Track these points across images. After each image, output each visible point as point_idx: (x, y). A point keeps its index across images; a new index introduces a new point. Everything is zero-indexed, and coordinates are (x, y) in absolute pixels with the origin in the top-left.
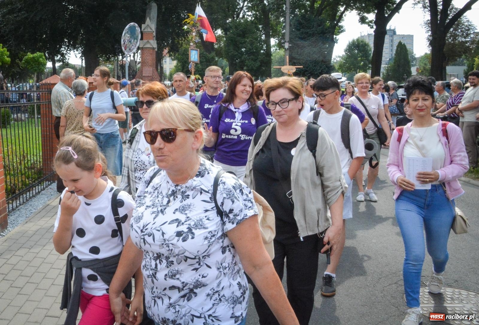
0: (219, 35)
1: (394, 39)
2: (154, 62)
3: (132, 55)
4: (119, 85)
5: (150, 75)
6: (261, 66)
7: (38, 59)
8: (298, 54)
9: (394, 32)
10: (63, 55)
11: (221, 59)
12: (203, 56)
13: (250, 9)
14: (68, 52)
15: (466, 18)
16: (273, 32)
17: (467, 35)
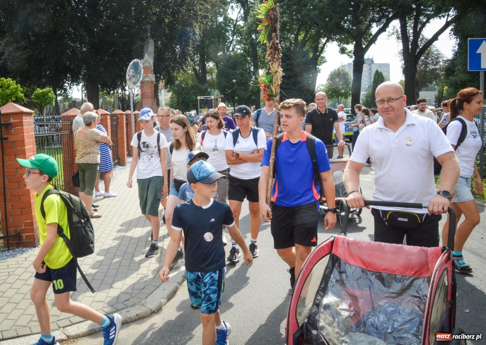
0: (211, 67)
1: (372, 67)
2: (153, 94)
4: (124, 117)
6: (251, 96)
7: (47, 95)
8: (284, 84)
9: (372, 61)
10: (65, 90)
11: (213, 90)
12: (197, 88)
13: (239, 42)
14: (71, 86)
15: (435, 48)
16: (261, 64)
17: (437, 63)
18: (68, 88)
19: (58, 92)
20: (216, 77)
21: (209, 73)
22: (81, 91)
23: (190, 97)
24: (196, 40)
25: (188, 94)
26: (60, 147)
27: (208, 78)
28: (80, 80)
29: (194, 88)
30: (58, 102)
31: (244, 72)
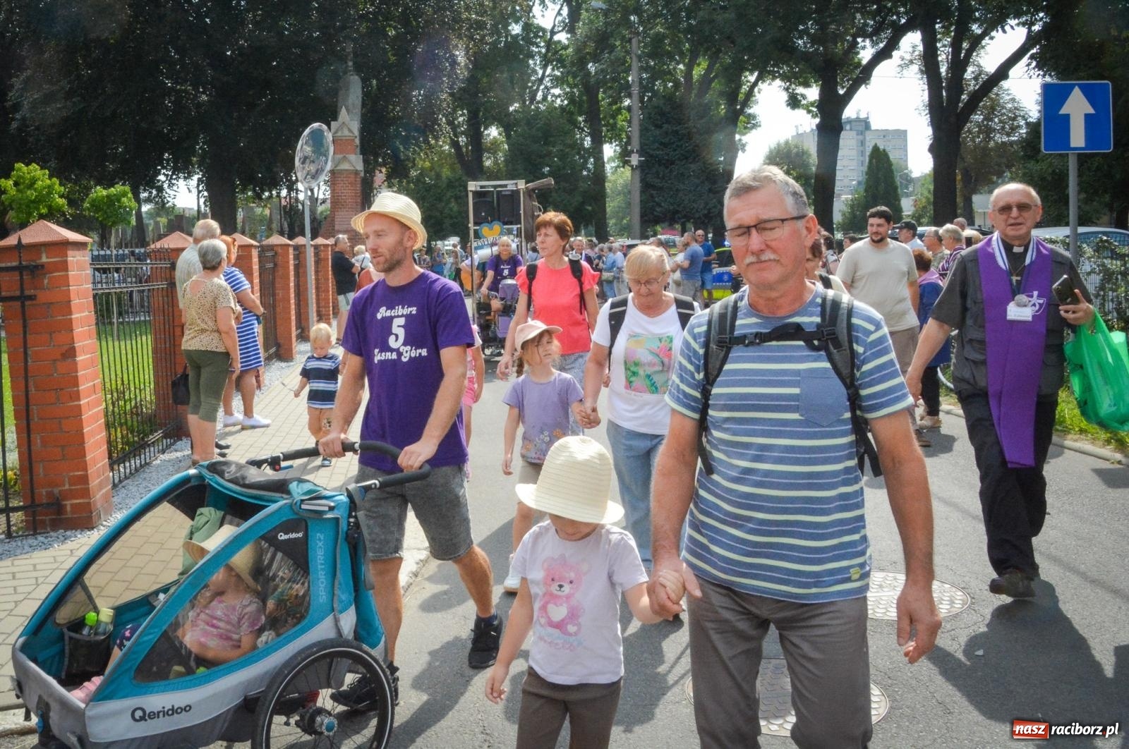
0: (494, 138)
1: (868, 138)
2: (359, 200)
4: (291, 251)
6: (583, 203)
7: (119, 201)
8: (658, 178)
9: (865, 124)
10: (160, 189)
13: (558, 82)
14: (173, 182)
15: (1009, 95)
16: (608, 131)
17: (1014, 129)
18: (166, 186)
19: (144, 195)
20: (506, 161)
21: (488, 150)
22: (195, 191)
23: (443, 207)
24: (457, 78)
25: (440, 200)
26: (148, 318)
27: (488, 163)
28: (193, 167)
29: (453, 187)
30: (144, 215)
31: (567, 150)
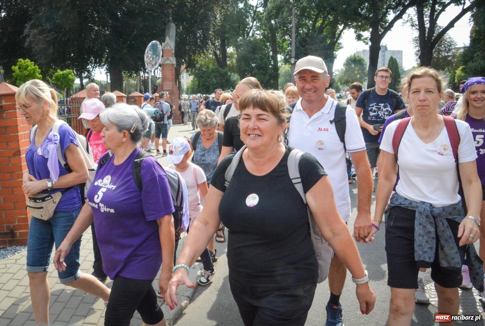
0: (231, 52)
1: (386, 54)
2: (174, 77)
3: (153, 71)
4: (143, 99)
5: (171, 89)
6: (270, 79)
7: (67, 76)
9: (386, 48)
10: (89, 72)
11: (233, 74)
12: (217, 72)
13: (258, 28)
14: (94, 69)
15: (448, 35)
16: (279, 49)
17: (450, 50)
18: (91, 69)
20: (236, 61)
21: (229, 57)
23: (210, 81)
24: (217, 25)
25: (208, 77)
27: (228, 63)
29: (214, 72)
31: (263, 57)
